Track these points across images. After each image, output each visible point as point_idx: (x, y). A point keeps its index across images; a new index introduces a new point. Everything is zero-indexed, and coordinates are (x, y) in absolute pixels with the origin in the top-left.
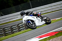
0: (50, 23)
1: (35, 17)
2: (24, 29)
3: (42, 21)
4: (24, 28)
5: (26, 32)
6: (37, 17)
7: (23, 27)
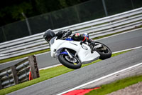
0: (110, 56)
1: (78, 43)
2: (12, 83)
3: (92, 52)
4: (12, 80)
5: (16, 89)
6: (81, 44)
7: (11, 78)
